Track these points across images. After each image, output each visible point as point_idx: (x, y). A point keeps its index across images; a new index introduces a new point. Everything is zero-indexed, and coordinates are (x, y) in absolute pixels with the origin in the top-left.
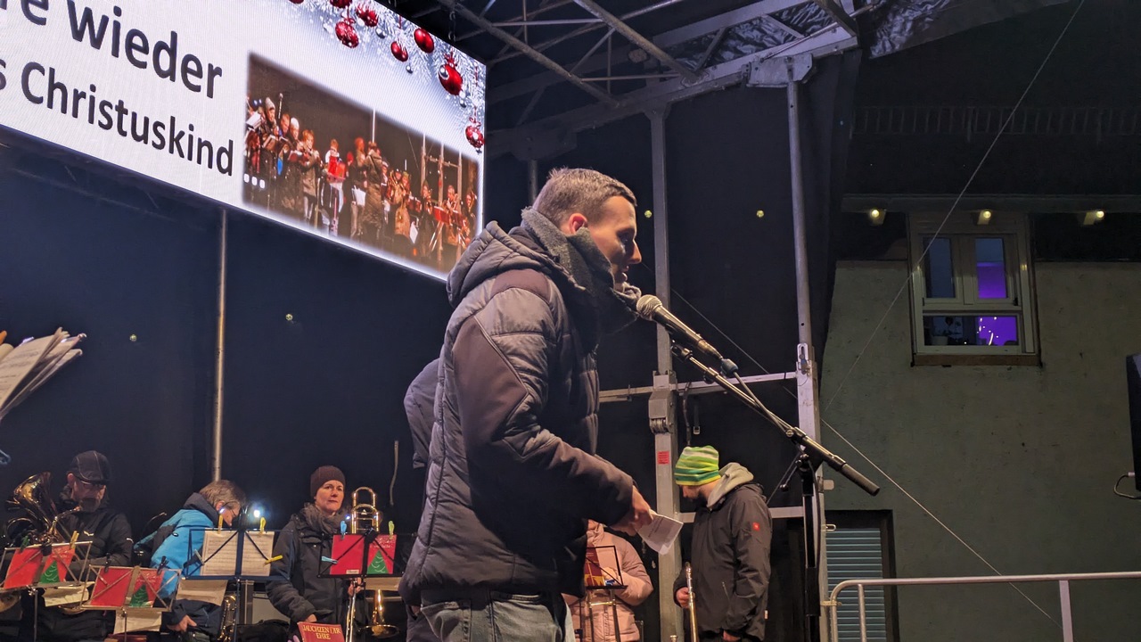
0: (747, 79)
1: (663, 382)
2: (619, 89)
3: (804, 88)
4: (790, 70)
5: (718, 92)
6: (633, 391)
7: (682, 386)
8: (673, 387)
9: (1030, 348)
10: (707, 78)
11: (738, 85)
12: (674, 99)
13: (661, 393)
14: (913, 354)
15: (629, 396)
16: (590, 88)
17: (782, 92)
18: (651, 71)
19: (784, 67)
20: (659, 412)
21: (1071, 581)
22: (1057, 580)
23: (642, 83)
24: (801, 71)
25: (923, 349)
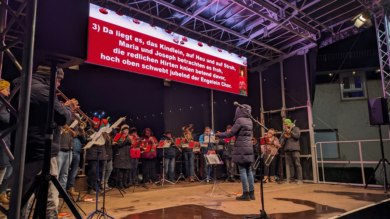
0: (297, 54)
1: (284, 109)
2: (274, 58)
3: (307, 55)
4: (305, 51)
5: (292, 57)
6: (278, 110)
7: (287, 109)
8: (285, 109)
9: (366, 97)
10: (290, 54)
11: (295, 55)
12: (284, 59)
13: (283, 110)
14: (341, 100)
15: (278, 111)
16: (268, 59)
17: (304, 55)
18: (280, 54)
19: (303, 51)
20: (283, 114)
21: (361, 142)
22: (358, 142)
23: (278, 57)
24: (307, 51)
25: (343, 99)
